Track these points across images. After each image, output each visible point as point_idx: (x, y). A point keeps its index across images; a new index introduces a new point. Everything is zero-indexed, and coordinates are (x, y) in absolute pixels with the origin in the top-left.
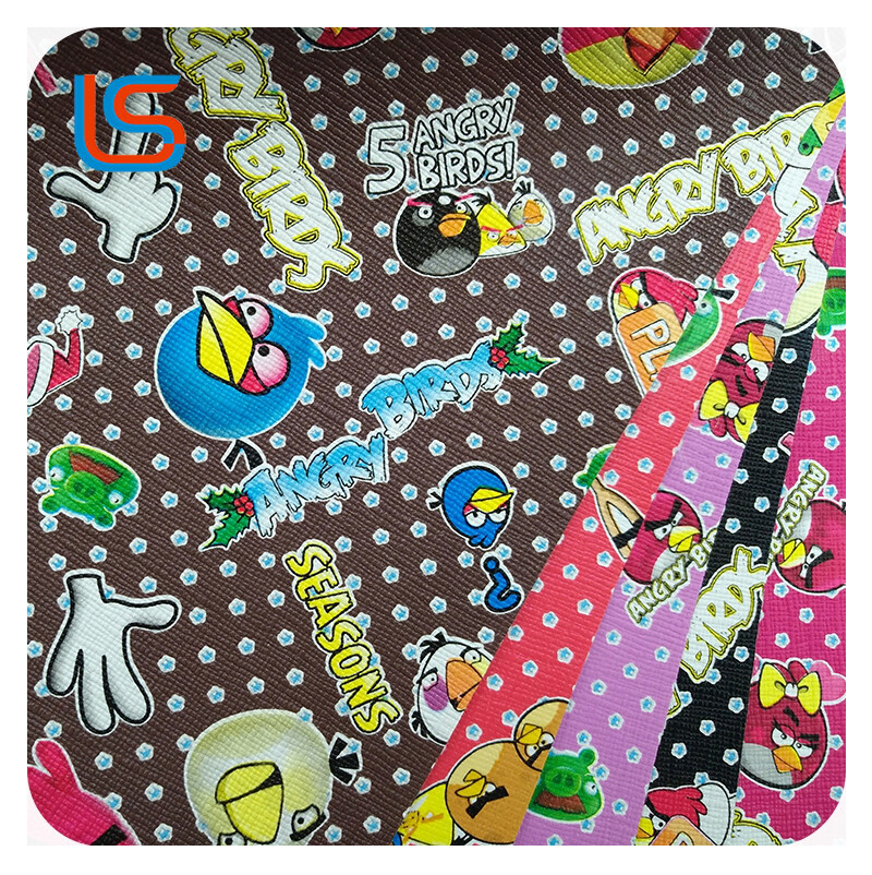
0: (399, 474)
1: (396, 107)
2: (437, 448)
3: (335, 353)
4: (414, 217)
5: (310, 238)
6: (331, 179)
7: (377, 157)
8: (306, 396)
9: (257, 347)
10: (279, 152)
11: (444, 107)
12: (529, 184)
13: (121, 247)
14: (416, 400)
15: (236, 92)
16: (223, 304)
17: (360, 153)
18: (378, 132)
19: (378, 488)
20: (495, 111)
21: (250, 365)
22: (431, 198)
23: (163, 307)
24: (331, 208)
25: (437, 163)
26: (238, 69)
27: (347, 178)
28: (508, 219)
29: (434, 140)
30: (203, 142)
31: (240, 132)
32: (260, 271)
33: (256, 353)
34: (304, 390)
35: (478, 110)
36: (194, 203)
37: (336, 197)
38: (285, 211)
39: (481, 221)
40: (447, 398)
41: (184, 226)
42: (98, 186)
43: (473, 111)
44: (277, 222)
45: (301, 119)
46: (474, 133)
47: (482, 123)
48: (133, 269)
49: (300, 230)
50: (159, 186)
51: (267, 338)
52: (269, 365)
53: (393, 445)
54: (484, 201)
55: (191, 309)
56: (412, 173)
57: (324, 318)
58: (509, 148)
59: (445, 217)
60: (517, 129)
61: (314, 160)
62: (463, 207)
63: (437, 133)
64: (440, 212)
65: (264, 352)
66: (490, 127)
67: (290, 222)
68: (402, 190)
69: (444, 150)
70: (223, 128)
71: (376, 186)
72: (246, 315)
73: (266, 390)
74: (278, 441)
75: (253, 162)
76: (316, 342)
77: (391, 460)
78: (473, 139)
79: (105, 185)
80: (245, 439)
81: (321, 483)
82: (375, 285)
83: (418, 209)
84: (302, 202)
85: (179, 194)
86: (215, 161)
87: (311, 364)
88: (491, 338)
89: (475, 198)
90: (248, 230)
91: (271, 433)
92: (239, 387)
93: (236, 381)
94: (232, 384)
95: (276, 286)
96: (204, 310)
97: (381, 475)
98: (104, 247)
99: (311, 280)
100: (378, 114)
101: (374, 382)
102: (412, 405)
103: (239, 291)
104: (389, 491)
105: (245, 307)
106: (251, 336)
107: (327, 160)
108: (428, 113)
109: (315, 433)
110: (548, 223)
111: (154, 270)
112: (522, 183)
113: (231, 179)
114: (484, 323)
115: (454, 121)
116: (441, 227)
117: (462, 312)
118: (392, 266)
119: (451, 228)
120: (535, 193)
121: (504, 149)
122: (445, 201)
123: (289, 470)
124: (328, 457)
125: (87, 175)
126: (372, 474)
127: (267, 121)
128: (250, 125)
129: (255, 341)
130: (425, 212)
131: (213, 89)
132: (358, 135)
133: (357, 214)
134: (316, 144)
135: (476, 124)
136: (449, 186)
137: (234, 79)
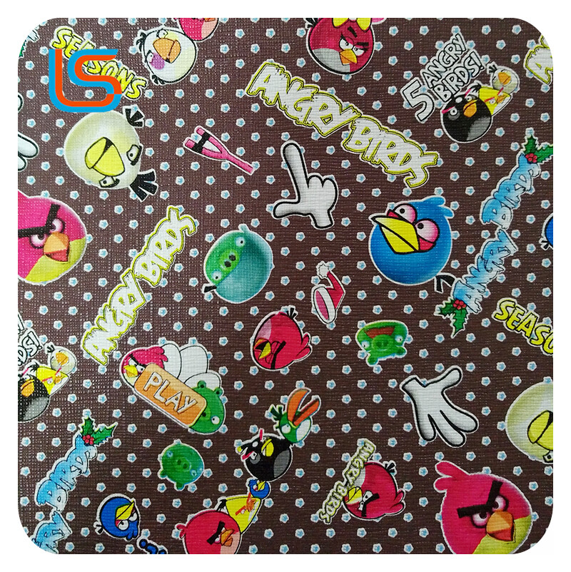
0: (521, 243)
1: (407, 74)
2: (530, 219)
3: (455, 205)
4: (450, 117)
5: (408, 159)
6: (399, 126)
7: (414, 102)
8: (455, 235)
9: (416, 226)
10: (367, 131)
11: (429, 59)
12: (494, 66)
13: (324, 221)
14: (506, 202)
15: (331, 118)
16: (387, 216)
17: (405, 105)
18: (407, 91)
19: (516, 256)
20: (454, 44)
21: (418, 237)
22: (452, 103)
23: (361, 236)
24: (408, 139)
25: (445, 86)
26: (325, 107)
27: (406, 120)
28: (494, 89)
29: (436, 76)
30: (330, 150)
31: (344, 134)
32: (394, 190)
33: (418, 229)
34: (452, 232)
35: (446, 49)
36: (344, 179)
37: (407, 133)
38: (386, 155)
39: (483, 98)
40: (520, 192)
41: (346, 193)
42: (296, 200)
43: (444, 51)
44: (387, 162)
45: (368, 110)
46: (452, 61)
47: (452, 53)
48: (336, 227)
49: (399, 159)
50: (323, 183)
51: (418, 219)
52: (428, 231)
53: (509, 231)
54: (478, 88)
55: (374, 228)
56: (436, 98)
57: (439, 192)
58: (473, 55)
59: (465, 107)
60: (471, 45)
61: (385, 123)
62: (470, 97)
63: (435, 73)
64: (460, 107)
65: (421, 226)
66: (457, 52)
67: (393, 158)
68: (436, 109)
69: (443, 78)
70: (335, 138)
71: (422, 116)
72: (401, 215)
73: (434, 243)
74: (455, 264)
75: (359, 143)
76: (442, 206)
77: (513, 238)
78: (454, 63)
79: (299, 198)
80: (440, 274)
81: (488, 271)
82: (453, 161)
83: (449, 112)
84: (392, 145)
85: (334, 180)
86: (342, 154)
87: (447, 218)
88: (522, 151)
89: (472, 90)
90: (376, 175)
91: (450, 262)
92: (420, 251)
93: (417, 249)
94: (415, 251)
95: (407, 192)
96: (381, 225)
97: (513, 249)
98: (316, 226)
99: (421, 178)
100: (401, 83)
101: (482, 207)
102: (506, 206)
103: (390, 206)
104: (521, 254)
105: (397, 211)
106: (410, 223)
107: (392, 119)
108: (424, 67)
109: (470, 249)
110: (514, 79)
111: (346, 222)
112: (490, 68)
113: (353, 157)
114: (514, 146)
115: (439, 62)
116: (465, 113)
117: (500, 147)
118: (454, 147)
119: (470, 111)
120: (500, 68)
121: (471, 58)
122: (459, 100)
123: (469, 275)
124: (483, 257)
125: (288, 198)
126: (509, 251)
127: (352, 121)
128: (346, 128)
129: (413, 224)
130: (453, 111)
131: (319, 124)
132: (399, 98)
133: (422, 134)
134: (381, 116)
135: (450, 56)
136: (457, 92)
137: (326, 113)
